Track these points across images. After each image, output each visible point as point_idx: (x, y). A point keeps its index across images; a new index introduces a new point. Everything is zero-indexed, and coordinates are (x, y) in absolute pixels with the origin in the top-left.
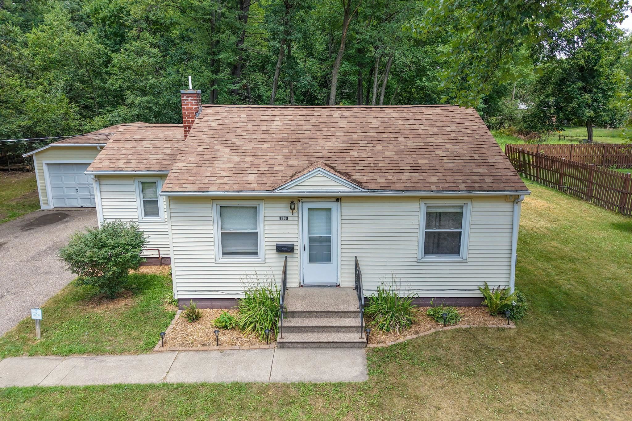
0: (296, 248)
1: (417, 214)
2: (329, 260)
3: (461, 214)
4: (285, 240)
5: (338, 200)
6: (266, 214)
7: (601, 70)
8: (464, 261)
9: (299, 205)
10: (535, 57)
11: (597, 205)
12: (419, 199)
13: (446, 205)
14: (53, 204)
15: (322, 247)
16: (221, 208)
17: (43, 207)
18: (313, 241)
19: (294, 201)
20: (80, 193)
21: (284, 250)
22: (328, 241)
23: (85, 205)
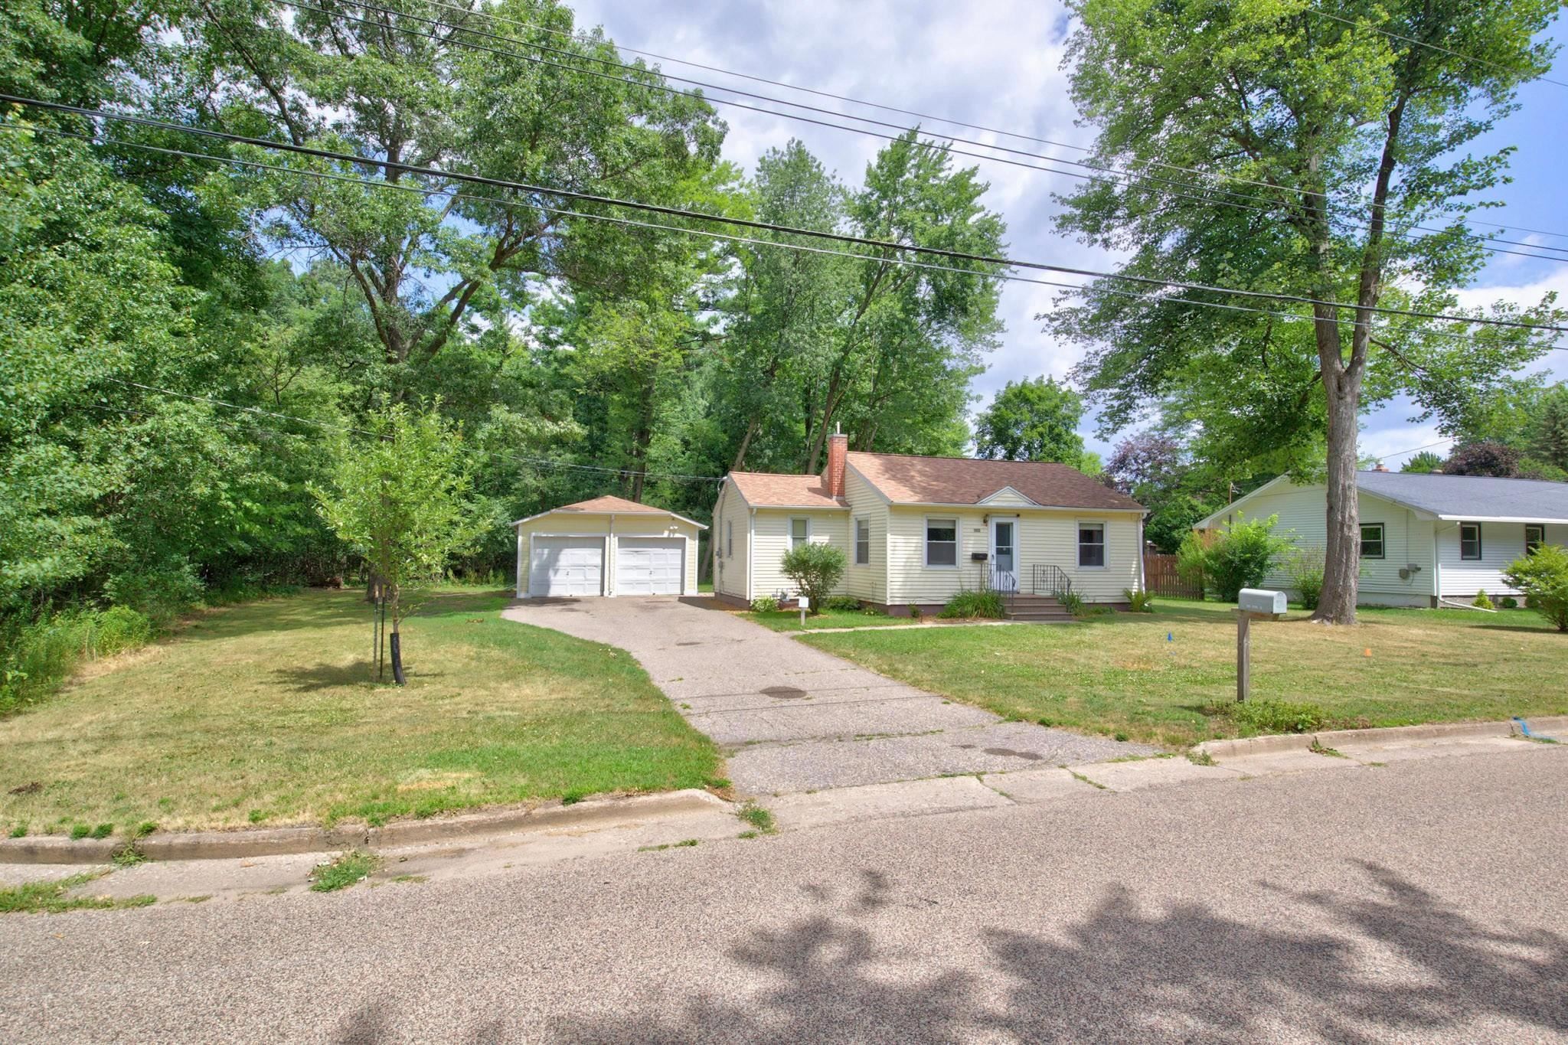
0: (987, 557)
1: (1073, 529)
2: (1011, 568)
3: (1102, 531)
4: (979, 550)
5: (1018, 516)
6: (964, 527)
8: (1107, 570)
9: (989, 520)
12: (1076, 516)
13: (1092, 522)
14: (534, 591)
15: (1004, 558)
16: (929, 521)
17: (522, 595)
18: (999, 552)
19: (986, 516)
20: (570, 577)
21: (979, 558)
22: (1009, 552)
23: (575, 594)
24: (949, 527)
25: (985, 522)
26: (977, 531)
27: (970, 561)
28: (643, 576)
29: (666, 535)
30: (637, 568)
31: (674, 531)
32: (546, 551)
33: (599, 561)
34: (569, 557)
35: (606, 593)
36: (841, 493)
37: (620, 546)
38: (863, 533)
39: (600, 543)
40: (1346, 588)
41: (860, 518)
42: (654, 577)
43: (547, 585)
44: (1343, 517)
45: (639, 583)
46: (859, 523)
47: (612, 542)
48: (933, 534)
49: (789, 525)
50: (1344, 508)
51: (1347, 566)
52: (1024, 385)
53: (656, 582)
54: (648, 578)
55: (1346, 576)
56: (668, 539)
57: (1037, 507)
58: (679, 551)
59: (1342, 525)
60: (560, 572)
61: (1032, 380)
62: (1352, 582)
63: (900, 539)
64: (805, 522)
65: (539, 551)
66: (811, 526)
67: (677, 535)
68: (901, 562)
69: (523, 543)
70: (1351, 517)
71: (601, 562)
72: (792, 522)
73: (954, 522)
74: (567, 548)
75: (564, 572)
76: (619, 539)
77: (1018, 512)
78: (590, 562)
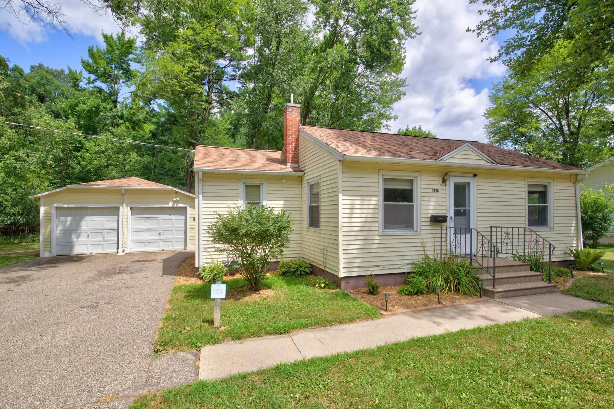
1: (522, 189)
2: (469, 231)
3: (546, 192)
4: (438, 212)
5: (475, 175)
6: (422, 187)
8: (552, 230)
9: (447, 180)
12: (525, 176)
13: (538, 183)
14: (55, 251)
15: (462, 219)
16: (385, 180)
17: (45, 254)
18: (457, 213)
19: (444, 175)
20: (91, 239)
22: (467, 214)
23: (95, 252)
24: (406, 187)
25: (444, 181)
26: (435, 191)
27: (429, 224)
28: (153, 236)
29: (170, 205)
30: (149, 230)
31: (178, 202)
32: (69, 219)
33: (115, 226)
34: (89, 223)
35: (120, 250)
36: (295, 160)
37: (132, 214)
38: (314, 197)
39: (115, 211)
41: (312, 182)
42: (162, 237)
43: (71, 245)
45: (150, 242)
46: (311, 187)
47: (125, 211)
48: (391, 195)
49: (242, 190)
52: (407, 130)
53: (163, 241)
54: (157, 237)
56: (173, 208)
57: (495, 165)
58: (183, 217)
60: (82, 235)
61: (411, 129)
63: (353, 201)
64: (258, 187)
65: (62, 218)
66: (265, 190)
67: (180, 205)
68: (354, 227)
69: (46, 213)
71: (116, 227)
72: (246, 186)
73: (411, 182)
74: (88, 215)
75: (86, 235)
76: (131, 208)
77: (475, 172)
78: (106, 227)
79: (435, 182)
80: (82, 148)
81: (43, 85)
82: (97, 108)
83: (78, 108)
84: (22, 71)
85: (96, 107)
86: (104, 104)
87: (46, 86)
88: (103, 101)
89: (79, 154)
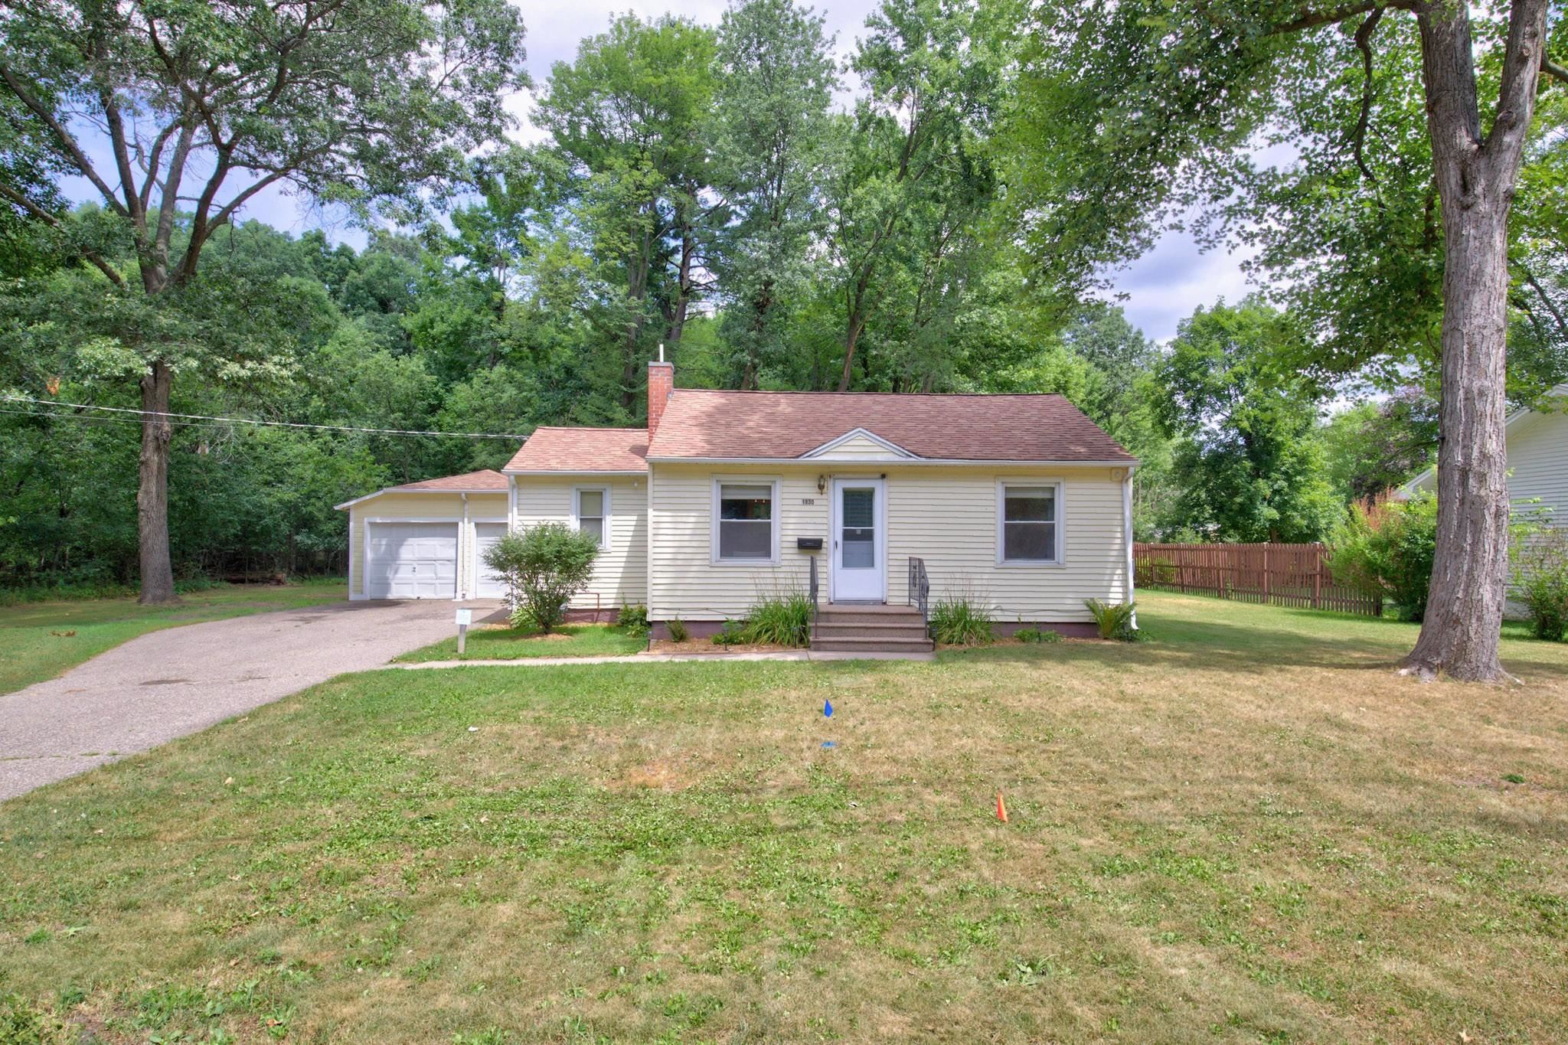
0: (824, 545)
1: (992, 497)
2: (871, 564)
3: (1052, 500)
4: (810, 534)
5: (883, 476)
6: (785, 496)
7: (1279, 439)
8: (1060, 567)
9: (829, 484)
10: (1167, 423)
11: (1279, 604)
12: (997, 474)
13: (1031, 485)
14: (368, 593)
15: (857, 544)
16: (723, 487)
17: (352, 597)
18: (848, 536)
19: (823, 476)
20: (418, 575)
21: (810, 546)
22: (868, 536)
23: (423, 596)
25: (821, 487)
26: (808, 502)
27: (796, 551)
32: (384, 542)
33: (451, 554)
34: (415, 548)
35: (460, 593)
37: (478, 535)
39: (450, 529)
40: (1472, 605)
43: (385, 585)
44: (1467, 457)
47: (467, 529)
48: (733, 508)
49: (574, 500)
50: (1469, 437)
51: (1474, 559)
55: (1471, 581)
57: (914, 460)
59: (1465, 474)
60: (403, 569)
62: (1486, 593)
63: (666, 517)
64: (600, 494)
65: (375, 541)
66: (608, 500)
68: (666, 553)
69: (355, 532)
70: (1484, 457)
71: (454, 556)
72: (582, 493)
73: (769, 488)
74: (413, 536)
75: (410, 568)
76: (477, 525)
77: (884, 470)
78: (440, 556)
79: (808, 489)
80: (439, 406)
81: (386, 277)
82: (467, 324)
83: (433, 332)
84: (352, 253)
85: (464, 325)
86: (477, 318)
87: (392, 279)
88: (478, 312)
89: (434, 419)
